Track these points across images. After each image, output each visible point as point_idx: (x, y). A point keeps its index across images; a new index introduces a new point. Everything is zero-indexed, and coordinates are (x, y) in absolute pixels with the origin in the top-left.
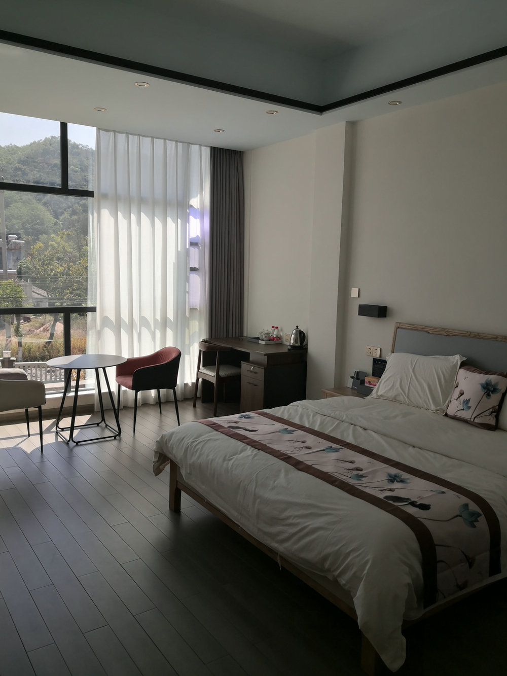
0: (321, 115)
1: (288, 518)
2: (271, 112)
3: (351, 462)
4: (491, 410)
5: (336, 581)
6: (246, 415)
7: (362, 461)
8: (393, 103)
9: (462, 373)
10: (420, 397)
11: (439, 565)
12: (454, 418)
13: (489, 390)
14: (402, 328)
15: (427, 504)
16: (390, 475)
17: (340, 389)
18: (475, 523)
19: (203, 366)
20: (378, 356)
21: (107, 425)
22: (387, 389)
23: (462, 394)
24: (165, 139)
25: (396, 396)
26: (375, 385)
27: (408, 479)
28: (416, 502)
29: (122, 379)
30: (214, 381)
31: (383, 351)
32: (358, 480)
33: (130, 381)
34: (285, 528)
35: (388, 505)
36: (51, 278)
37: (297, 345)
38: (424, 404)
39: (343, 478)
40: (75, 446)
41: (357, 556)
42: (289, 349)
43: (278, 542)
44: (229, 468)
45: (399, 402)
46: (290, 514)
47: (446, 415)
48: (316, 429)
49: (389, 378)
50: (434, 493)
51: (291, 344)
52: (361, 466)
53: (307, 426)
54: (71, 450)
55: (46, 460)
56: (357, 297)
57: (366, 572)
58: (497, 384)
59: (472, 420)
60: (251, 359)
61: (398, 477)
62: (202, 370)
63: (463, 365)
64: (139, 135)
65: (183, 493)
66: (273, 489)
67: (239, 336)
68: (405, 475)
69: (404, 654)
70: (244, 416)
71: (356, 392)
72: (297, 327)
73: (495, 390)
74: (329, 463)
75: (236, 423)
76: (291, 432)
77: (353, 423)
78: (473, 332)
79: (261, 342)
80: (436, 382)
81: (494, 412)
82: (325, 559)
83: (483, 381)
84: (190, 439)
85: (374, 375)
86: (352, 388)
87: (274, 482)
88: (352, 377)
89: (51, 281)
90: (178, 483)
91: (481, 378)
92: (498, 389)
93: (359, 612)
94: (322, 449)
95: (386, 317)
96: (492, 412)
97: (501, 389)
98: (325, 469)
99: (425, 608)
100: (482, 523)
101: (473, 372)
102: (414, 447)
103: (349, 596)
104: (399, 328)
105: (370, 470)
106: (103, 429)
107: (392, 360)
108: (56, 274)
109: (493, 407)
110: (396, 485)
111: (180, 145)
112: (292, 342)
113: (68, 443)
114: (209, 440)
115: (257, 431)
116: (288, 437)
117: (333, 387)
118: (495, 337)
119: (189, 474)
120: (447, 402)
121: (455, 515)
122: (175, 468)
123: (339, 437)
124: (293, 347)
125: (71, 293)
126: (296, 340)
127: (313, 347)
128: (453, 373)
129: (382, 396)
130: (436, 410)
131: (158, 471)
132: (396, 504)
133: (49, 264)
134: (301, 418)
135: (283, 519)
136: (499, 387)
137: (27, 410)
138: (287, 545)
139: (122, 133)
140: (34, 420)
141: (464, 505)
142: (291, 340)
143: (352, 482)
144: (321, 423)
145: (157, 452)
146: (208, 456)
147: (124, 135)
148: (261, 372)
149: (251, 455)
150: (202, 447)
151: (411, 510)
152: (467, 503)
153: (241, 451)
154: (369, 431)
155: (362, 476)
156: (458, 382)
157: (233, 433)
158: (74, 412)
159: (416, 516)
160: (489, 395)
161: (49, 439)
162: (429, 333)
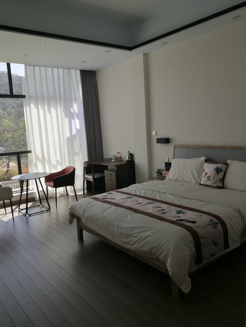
0: (131, 51)
1: (134, 234)
2: (108, 52)
3: (160, 207)
4: (220, 180)
5: (158, 259)
6: (110, 193)
7: (164, 206)
8: (164, 44)
9: (206, 164)
10: (188, 177)
11: (202, 246)
12: (204, 185)
13: (218, 171)
14: (177, 147)
15: (195, 221)
16: (177, 211)
17: (151, 178)
18: (216, 227)
19: (86, 174)
20: (167, 161)
21: (43, 206)
22: (173, 175)
23: (206, 174)
24: (58, 68)
25: (177, 178)
26: (167, 175)
27: (185, 212)
28: (190, 220)
29: (48, 183)
30: (92, 180)
31: (169, 159)
32: (163, 214)
33: (52, 184)
34: (133, 238)
35: (178, 223)
36: (5, 140)
37: (129, 160)
38: (190, 180)
39: (157, 214)
40: (29, 217)
41: (166, 246)
42: (126, 162)
43: (130, 245)
44: (105, 216)
45: (179, 181)
46: (135, 232)
47: (200, 184)
48: (142, 195)
49: (173, 170)
50: (198, 216)
51: (127, 160)
52: (164, 209)
53: (138, 195)
54: (27, 219)
55: (16, 224)
56: (155, 135)
57: (171, 252)
58: (221, 168)
59: (212, 185)
60: (109, 168)
61: (181, 211)
62: (86, 176)
63: (206, 161)
64: (45, 67)
65: (84, 231)
66: (126, 222)
67: (102, 158)
68: (184, 210)
69: (190, 285)
70: (109, 193)
71: (159, 179)
72: (129, 151)
73: (221, 171)
74: (150, 208)
75: (105, 196)
76: (131, 198)
77: (159, 191)
78: (209, 146)
79: (112, 160)
80: (194, 170)
81: (221, 181)
82: (152, 249)
83: (216, 167)
84: (85, 205)
85: (166, 170)
86: (157, 177)
87: (126, 219)
88: (156, 172)
89: (5, 142)
90: (81, 226)
91: (214, 166)
92: (222, 170)
93: (169, 269)
94: (146, 203)
95: (169, 143)
96: (220, 181)
97: (223, 170)
98: (148, 211)
99: (198, 265)
100: (219, 227)
101: (210, 164)
102: (187, 199)
103: (164, 264)
104: (175, 147)
105: (168, 210)
106: (41, 208)
107: (174, 163)
108: (7, 139)
109: (221, 178)
110: (180, 215)
111: (65, 70)
112: (127, 159)
113: (25, 216)
114: (94, 205)
115: (115, 199)
116: (130, 200)
117: (148, 178)
118: (219, 147)
119: (86, 221)
120: (200, 178)
121: (207, 224)
122: (79, 220)
123: (153, 198)
124: (128, 161)
125: (16, 147)
126: (129, 158)
127: (137, 160)
128: (202, 165)
129: (170, 179)
130: (196, 183)
131: (71, 222)
132: (181, 222)
133: (3, 134)
134: (135, 191)
135: (132, 235)
136: (223, 169)
137: (4, 202)
138: (134, 246)
139: (37, 66)
140: (8, 206)
141: (211, 220)
142: (126, 158)
143: (161, 215)
144: (144, 193)
145: (70, 213)
146: (94, 212)
147: (38, 67)
148: (114, 174)
149: (114, 209)
150: (91, 209)
151: (188, 224)
152: (212, 219)
153: (109, 208)
154: (166, 194)
155: (165, 213)
156: (204, 169)
157: (105, 201)
158: (27, 201)
159: (190, 226)
160: (218, 173)
161: (16, 214)
162: (189, 148)
